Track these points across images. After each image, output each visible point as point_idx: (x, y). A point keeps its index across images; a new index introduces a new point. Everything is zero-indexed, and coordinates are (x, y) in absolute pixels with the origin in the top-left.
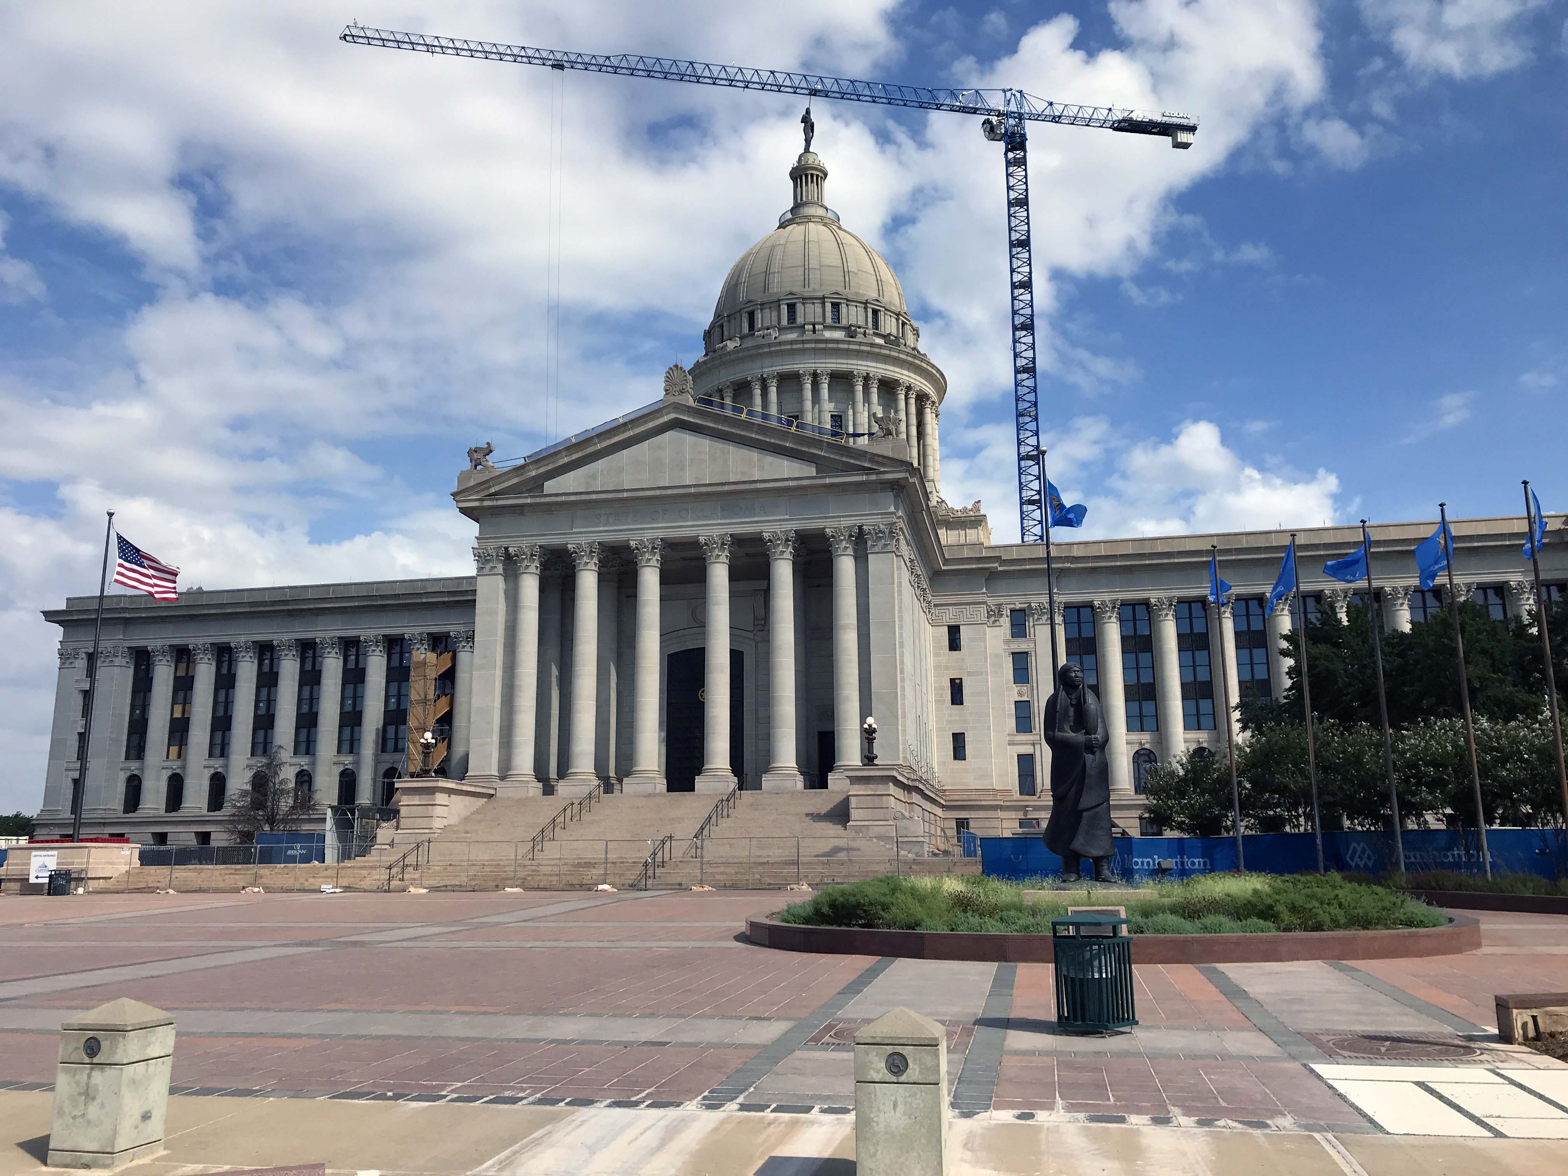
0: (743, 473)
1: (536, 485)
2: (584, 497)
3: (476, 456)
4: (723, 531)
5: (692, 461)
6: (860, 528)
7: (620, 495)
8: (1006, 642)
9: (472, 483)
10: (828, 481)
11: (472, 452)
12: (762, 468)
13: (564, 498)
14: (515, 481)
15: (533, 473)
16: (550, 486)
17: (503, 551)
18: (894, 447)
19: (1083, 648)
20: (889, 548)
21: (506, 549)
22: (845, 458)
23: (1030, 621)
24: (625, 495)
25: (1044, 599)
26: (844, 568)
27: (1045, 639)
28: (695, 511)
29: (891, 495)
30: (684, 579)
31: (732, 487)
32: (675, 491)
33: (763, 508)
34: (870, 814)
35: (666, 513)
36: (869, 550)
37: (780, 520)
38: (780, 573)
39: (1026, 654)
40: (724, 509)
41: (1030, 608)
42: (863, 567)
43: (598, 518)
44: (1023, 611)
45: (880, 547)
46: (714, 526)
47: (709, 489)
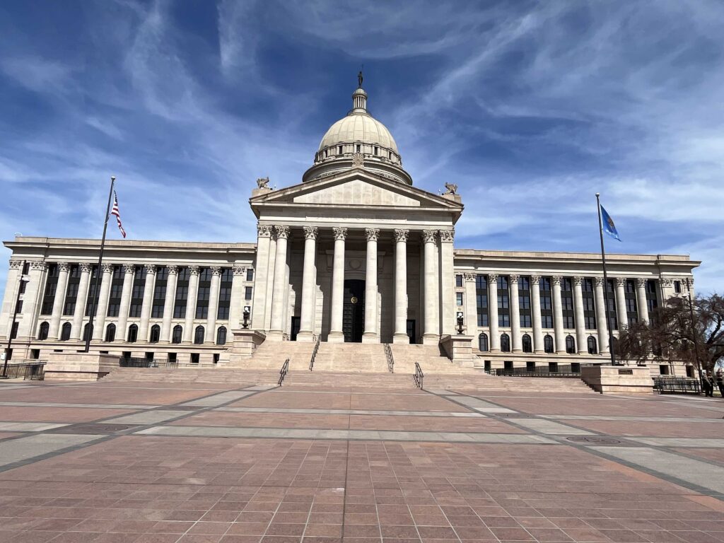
0: (387, 202)
1: (290, 199)
2: (313, 206)
4: (377, 227)
5: (364, 195)
6: (439, 231)
8: (455, 287)
9: (259, 194)
10: (427, 209)
11: (258, 181)
12: (396, 201)
13: (304, 205)
14: (281, 195)
15: (289, 193)
16: (296, 199)
17: (271, 227)
18: (455, 198)
19: (482, 293)
20: (451, 241)
21: (273, 226)
22: (434, 200)
23: (464, 280)
24: (333, 206)
25: (470, 272)
26: (430, 248)
27: (470, 288)
28: (363, 217)
29: (451, 218)
30: (347, 248)
31: (383, 208)
32: (357, 207)
33: (395, 218)
34: (462, 356)
35: (350, 217)
36: (442, 241)
37: (402, 225)
38: (402, 248)
39: (462, 293)
40: (377, 217)
41: (464, 275)
42: (437, 249)
43: (318, 216)
44: (461, 276)
45: (447, 240)
46: (372, 225)
47: (372, 207)
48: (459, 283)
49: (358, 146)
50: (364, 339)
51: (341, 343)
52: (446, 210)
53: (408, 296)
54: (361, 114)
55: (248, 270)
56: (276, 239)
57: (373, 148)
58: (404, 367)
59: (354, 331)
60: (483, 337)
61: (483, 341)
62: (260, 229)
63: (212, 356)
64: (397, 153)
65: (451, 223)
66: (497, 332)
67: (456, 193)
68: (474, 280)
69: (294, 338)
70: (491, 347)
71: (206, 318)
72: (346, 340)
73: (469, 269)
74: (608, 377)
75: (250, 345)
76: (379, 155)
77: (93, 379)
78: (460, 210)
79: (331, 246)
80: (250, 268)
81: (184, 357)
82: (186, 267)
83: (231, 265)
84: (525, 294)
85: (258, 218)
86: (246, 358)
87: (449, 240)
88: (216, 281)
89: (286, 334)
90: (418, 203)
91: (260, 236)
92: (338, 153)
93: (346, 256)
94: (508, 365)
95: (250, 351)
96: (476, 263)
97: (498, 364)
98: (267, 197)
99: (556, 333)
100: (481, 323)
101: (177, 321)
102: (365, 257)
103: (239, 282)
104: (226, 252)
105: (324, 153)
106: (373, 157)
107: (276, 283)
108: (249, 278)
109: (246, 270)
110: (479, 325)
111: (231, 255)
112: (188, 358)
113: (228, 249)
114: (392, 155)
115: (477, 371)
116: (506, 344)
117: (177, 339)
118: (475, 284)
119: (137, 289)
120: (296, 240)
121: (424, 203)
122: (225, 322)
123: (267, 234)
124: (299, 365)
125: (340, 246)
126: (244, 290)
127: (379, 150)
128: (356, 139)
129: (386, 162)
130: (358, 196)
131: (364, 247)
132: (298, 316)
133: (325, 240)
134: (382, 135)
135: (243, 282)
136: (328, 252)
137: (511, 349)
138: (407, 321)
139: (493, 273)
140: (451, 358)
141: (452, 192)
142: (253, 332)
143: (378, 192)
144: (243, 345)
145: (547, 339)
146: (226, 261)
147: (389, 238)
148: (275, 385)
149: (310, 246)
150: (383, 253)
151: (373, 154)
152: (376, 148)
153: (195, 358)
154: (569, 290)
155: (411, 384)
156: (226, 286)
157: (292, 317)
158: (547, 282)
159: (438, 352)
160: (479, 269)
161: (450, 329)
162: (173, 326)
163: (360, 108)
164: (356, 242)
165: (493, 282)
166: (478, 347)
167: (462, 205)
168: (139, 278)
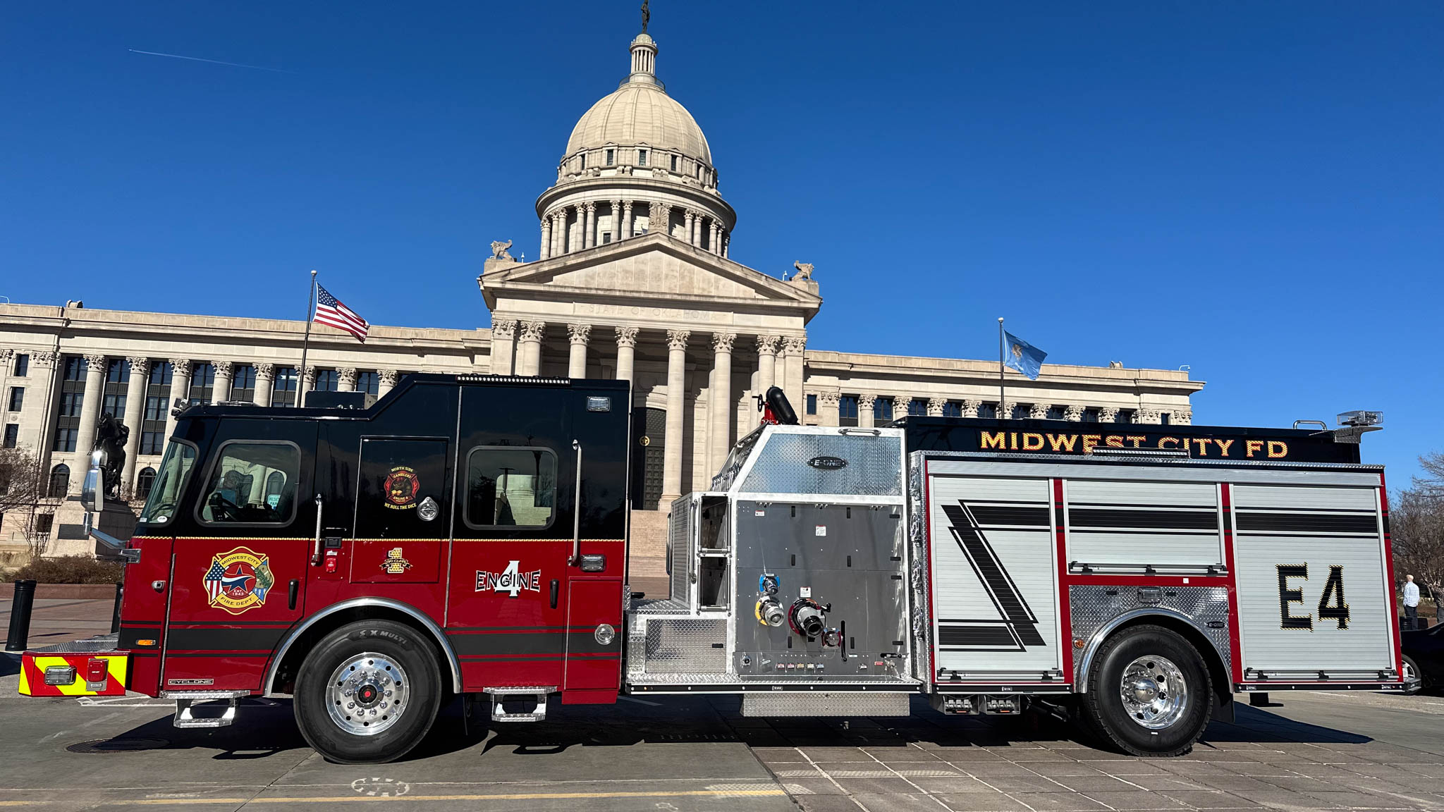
0: (703, 289)
1: (547, 277)
2: (585, 291)
4: (687, 328)
5: (667, 276)
6: (781, 337)
7: (613, 293)
8: (804, 416)
9: (496, 270)
12: (718, 287)
13: (570, 289)
14: (533, 272)
15: (546, 269)
16: (558, 280)
17: (515, 322)
20: (801, 354)
22: (777, 288)
23: (819, 404)
24: (618, 294)
25: (830, 388)
26: (769, 364)
27: (829, 416)
30: (637, 359)
31: (697, 299)
32: (656, 296)
36: (787, 353)
37: (726, 326)
38: (723, 362)
40: (686, 313)
41: (820, 395)
44: (815, 396)
45: (795, 352)
46: (679, 323)
47: (679, 298)
48: (814, 409)
49: (643, 152)
50: (660, 504)
52: (795, 305)
54: (645, 86)
56: (522, 342)
57: (669, 156)
68: (837, 404)
73: (829, 385)
76: (678, 170)
78: (816, 306)
79: (613, 355)
83: (414, 368)
87: (799, 352)
90: (751, 292)
93: (635, 371)
96: (842, 375)
98: (510, 274)
102: (665, 372)
105: (579, 160)
106: (670, 174)
111: (415, 350)
113: (412, 341)
114: (701, 169)
118: (837, 410)
120: (555, 343)
121: (761, 292)
123: (508, 335)
125: (625, 357)
127: (678, 160)
128: (638, 139)
129: (691, 184)
130: (657, 278)
131: (664, 358)
134: (684, 132)
139: (868, 391)
141: (806, 276)
143: (689, 272)
147: (704, 344)
149: (578, 354)
151: (669, 168)
152: (674, 158)
160: (846, 384)
163: (643, 74)
165: (866, 407)
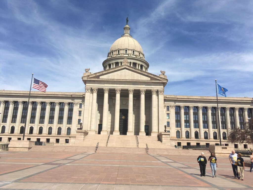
0: (137, 78)
1: (98, 77)
2: (107, 80)
3: (86, 70)
4: (133, 88)
5: (128, 75)
6: (158, 90)
7: (114, 80)
8: (166, 111)
9: (86, 75)
10: (153, 81)
11: (85, 70)
12: (141, 78)
13: (104, 80)
14: (94, 76)
15: (98, 75)
16: (101, 77)
17: (90, 88)
18: (164, 77)
19: (178, 113)
20: (163, 94)
21: (91, 88)
22: (156, 78)
23: (170, 108)
24: (115, 80)
25: (172, 105)
26: (154, 97)
27: (173, 112)
28: (127, 84)
29: (163, 85)
30: (121, 96)
31: (135, 81)
32: (125, 80)
33: (140, 85)
34: (166, 141)
35: (122, 84)
36: (159, 94)
37: (143, 88)
38: (143, 97)
39: (169, 114)
40: (133, 84)
41: (170, 106)
42: (157, 97)
43: (109, 84)
44: (169, 106)
45: (161, 94)
46: (131, 87)
47: (131, 81)
48: (168, 109)
49: (126, 51)
50: (127, 133)
51: (118, 135)
52: (161, 81)
53: (146, 116)
54: (127, 36)
55: (80, 104)
56: (92, 93)
57: (132, 51)
58: (142, 145)
59: (124, 130)
60: (178, 132)
61: (178, 134)
62: (86, 89)
63: (65, 140)
64: (143, 53)
65: (162, 87)
66: (184, 130)
67: (165, 75)
68: (174, 108)
69: (99, 133)
70: (181, 136)
71: (62, 124)
72: (120, 134)
73: (172, 104)
74: (218, 150)
75: (83, 136)
76: (135, 54)
77: (27, 150)
78: (166, 82)
79: (115, 96)
80: (81, 103)
81: (53, 140)
82: (54, 103)
83: (72, 102)
84: (196, 114)
85: (85, 85)
86: (81, 141)
87: (162, 94)
88: (66, 108)
89: (96, 131)
90: (149, 79)
91: (86, 92)
92: (117, 53)
93: (120, 100)
94: (189, 144)
95: (83, 139)
96: (175, 101)
97: (184, 144)
98: (89, 76)
99: (209, 131)
100: (177, 126)
101: (50, 125)
102: (128, 100)
103: (76, 109)
104: (71, 96)
105: (112, 53)
106: (133, 55)
107: (92, 111)
108: (80, 107)
109: (79, 104)
110: (176, 127)
111: (73, 98)
112: (55, 141)
113: (72, 95)
114: (140, 54)
115: (172, 147)
116: (188, 135)
117: (50, 133)
118: (174, 110)
119: (33, 112)
120: (100, 93)
121: (152, 79)
122: (70, 125)
123: (89, 91)
124: (102, 144)
125: (118, 96)
126: (78, 112)
127: (135, 52)
128: (125, 48)
129: (138, 57)
130: (125, 76)
131: (128, 96)
132: (101, 124)
133: (112, 93)
134: (136, 45)
135: (78, 109)
136: (113, 98)
137: (190, 138)
138: (145, 126)
139: (182, 105)
140: (161, 142)
141: (163, 74)
142: (84, 131)
143: (133, 74)
144: (80, 136)
145: (205, 133)
146: (71, 100)
147: (138, 92)
148: (94, 152)
149: (106, 96)
150: (136, 98)
151: (132, 54)
152: (134, 51)
153: (58, 141)
154: (215, 112)
155: (144, 152)
156: (71, 110)
157: (99, 124)
158: (205, 109)
159: (157, 139)
160: (176, 103)
161: (162, 130)
162: (48, 127)
163: (127, 33)
164: (125, 94)
165: (182, 109)
166: (176, 136)
167: (167, 80)
168: (34, 107)
